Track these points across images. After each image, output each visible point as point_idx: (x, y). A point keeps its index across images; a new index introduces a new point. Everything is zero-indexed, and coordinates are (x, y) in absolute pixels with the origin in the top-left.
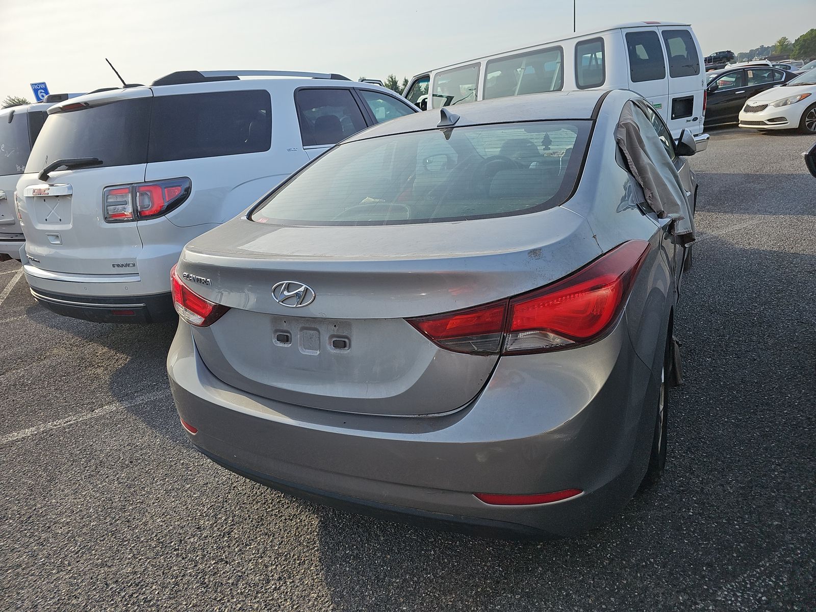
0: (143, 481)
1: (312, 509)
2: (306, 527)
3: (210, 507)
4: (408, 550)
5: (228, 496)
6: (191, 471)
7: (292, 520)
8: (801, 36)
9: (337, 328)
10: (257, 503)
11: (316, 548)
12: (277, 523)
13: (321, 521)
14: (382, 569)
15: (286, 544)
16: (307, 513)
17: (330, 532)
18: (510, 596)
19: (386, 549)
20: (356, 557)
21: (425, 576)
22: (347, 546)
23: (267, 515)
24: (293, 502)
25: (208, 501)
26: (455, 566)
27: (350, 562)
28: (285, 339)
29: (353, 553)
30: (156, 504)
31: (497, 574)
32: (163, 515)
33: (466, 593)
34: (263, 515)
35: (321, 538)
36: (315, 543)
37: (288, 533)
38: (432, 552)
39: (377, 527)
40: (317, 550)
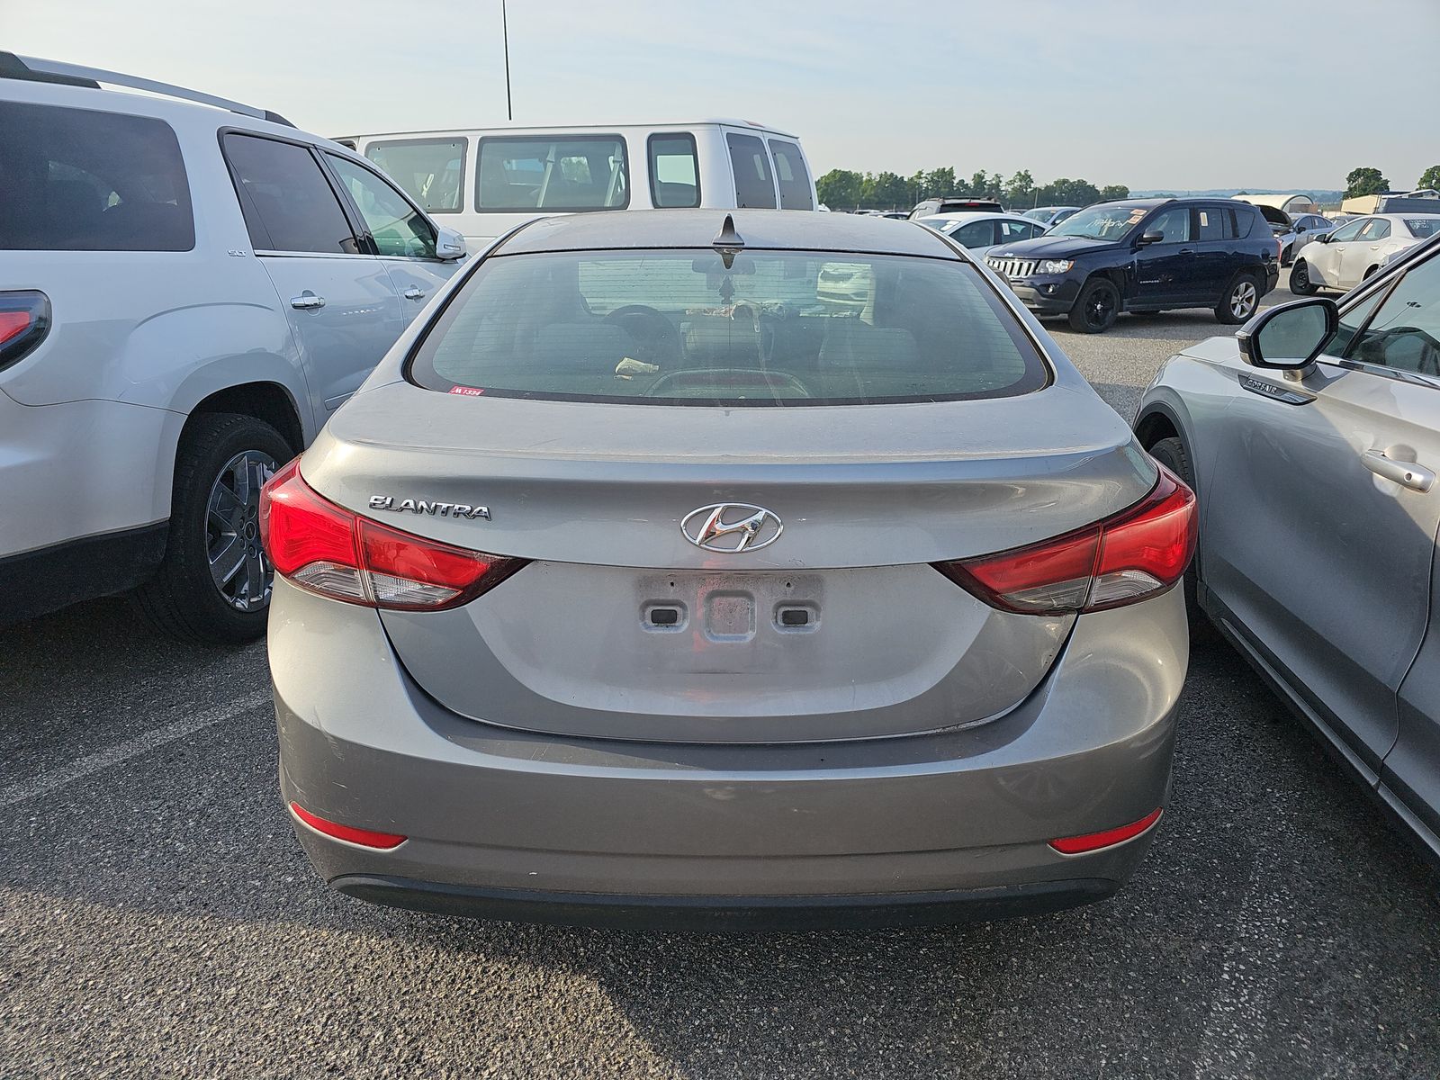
0: (92, 1009)
1: (567, 967)
2: (581, 1003)
3: (328, 1019)
4: (800, 989)
5: (352, 989)
6: (210, 958)
7: (539, 997)
8: (822, 178)
9: (792, 588)
10: (435, 984)
11: (631, 1034)
12: (511, 1012)
13: (601, 983)
14: (780, 1032)
15: (564, 1044)
16: (562, 978)
17: (635, 997)
18: (1003, 1012)
19: (762, 998)
20: (719, 1026)
21: (859, 1022)
22: (687, 1013)
23: (477, 1003)
24: (516, 964)
25: (310, 1010)
26: (893, 992)
27: (715, 1037)
28: (665, 617)
29: (709, 1020)
30: (173, 1049)
31: (962, 985)
32: (212, 1068)
33: (940, 1027)
34: (468, 1005)
35: (628, 1013)
36: (621, 1026)
37: (552, 1023)
38: (842, 981)
39: (719, 966)
40: (637, 1036)
